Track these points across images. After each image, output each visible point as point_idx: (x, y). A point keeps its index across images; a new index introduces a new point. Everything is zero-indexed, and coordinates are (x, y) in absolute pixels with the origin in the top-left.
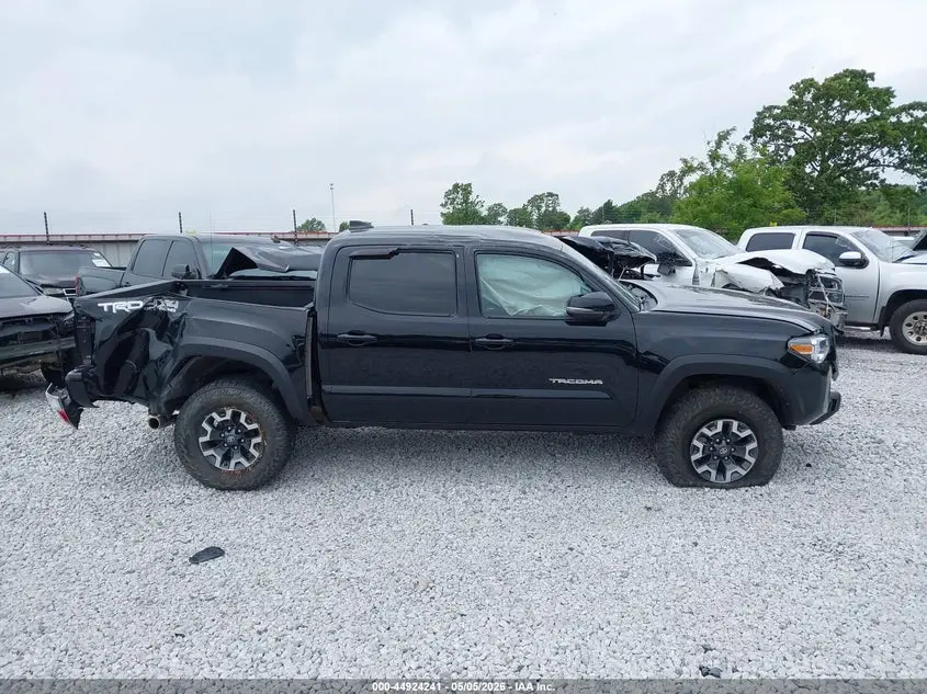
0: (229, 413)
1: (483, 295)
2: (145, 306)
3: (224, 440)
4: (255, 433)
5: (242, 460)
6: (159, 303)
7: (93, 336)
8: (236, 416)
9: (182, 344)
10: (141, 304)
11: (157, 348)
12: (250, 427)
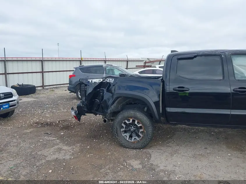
0: (131, 120)
1: (235, 72)
2: (103, 81)
3: (130, 130)
4: (141, 127)
5: (137, 138)
6: (107, 80)
7: (86, 91)
8: (134, 121)
9: (115, 93)
10: (102, 80)
11: (107, 96)
12: (139, 125)
